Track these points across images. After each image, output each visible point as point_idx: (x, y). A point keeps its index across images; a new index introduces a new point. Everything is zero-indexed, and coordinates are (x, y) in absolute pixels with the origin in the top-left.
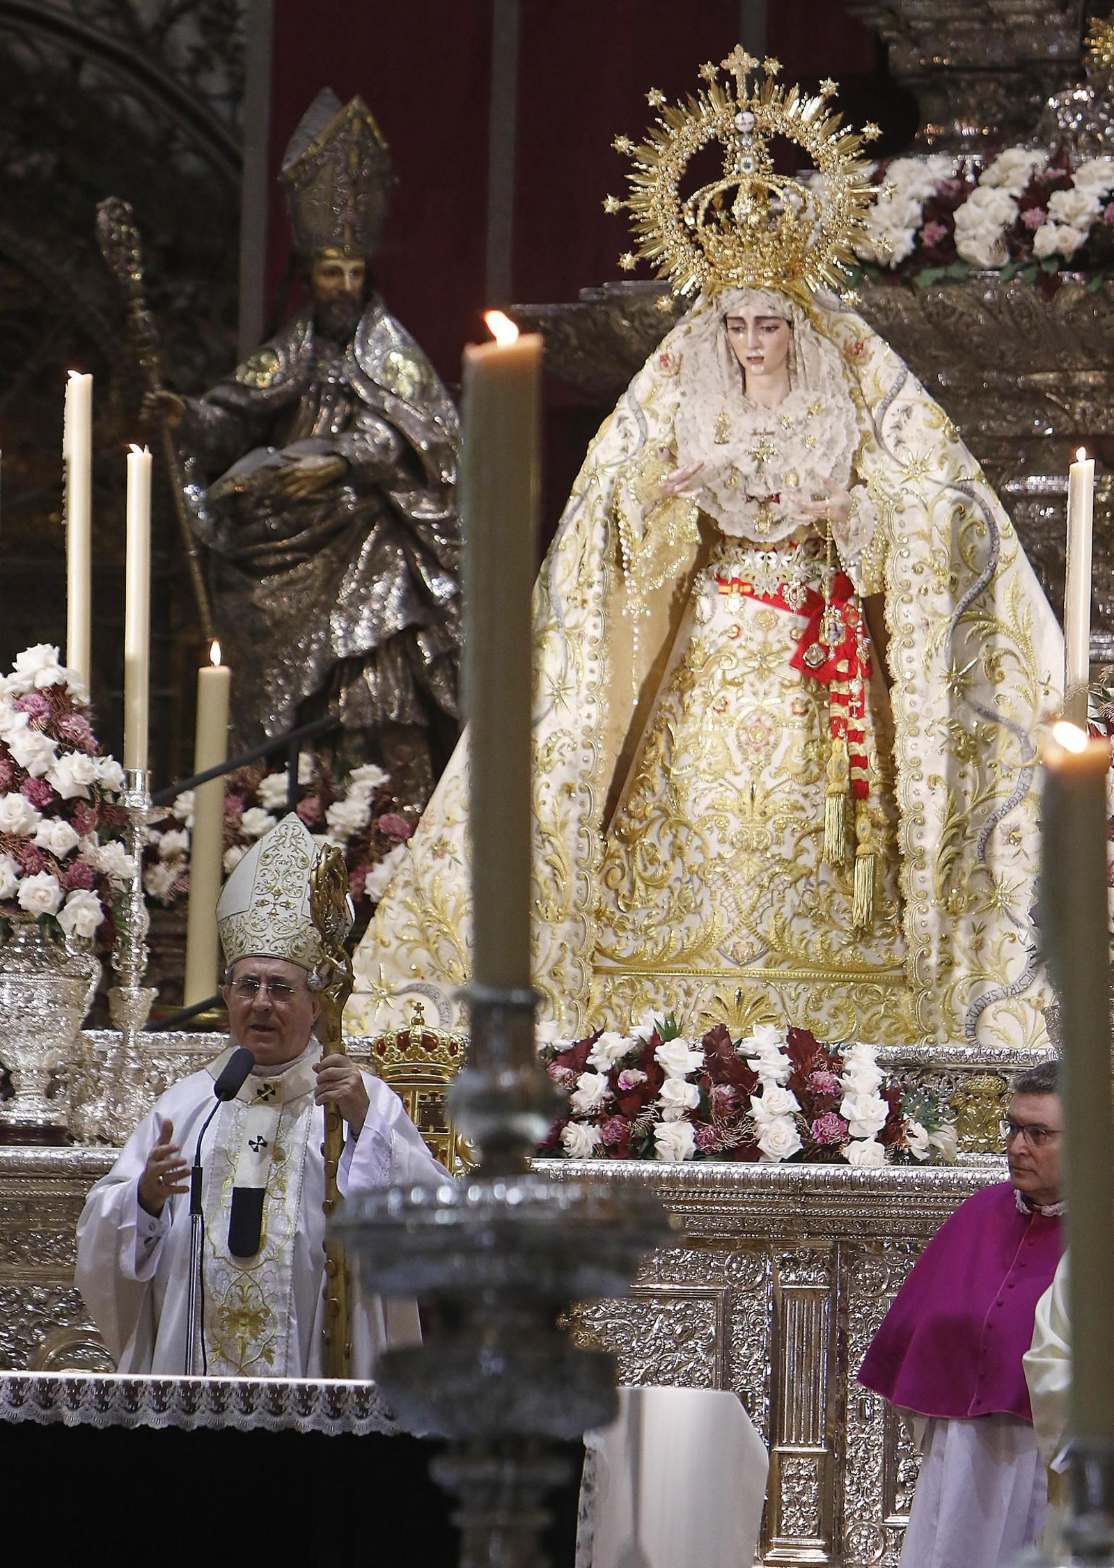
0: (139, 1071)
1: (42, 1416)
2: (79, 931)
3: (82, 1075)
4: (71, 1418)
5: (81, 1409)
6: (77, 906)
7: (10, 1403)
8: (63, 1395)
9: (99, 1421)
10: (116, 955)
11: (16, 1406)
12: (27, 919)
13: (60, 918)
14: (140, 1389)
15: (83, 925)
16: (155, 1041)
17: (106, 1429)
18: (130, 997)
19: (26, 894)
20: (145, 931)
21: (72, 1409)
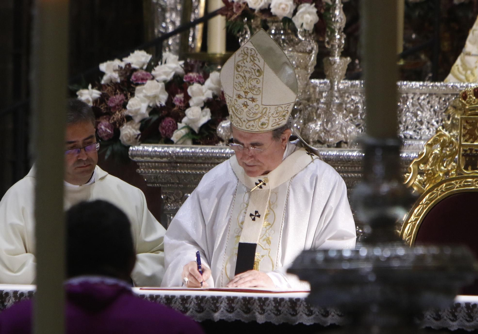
0: (340, 104)
1: (245, 318)
2: (305, 26)
3: (310, 106)
4: (261, 319)
5: (266, 314)
6: (304, 13)
7: (227, 310)
8: (256, 306)
9: (275, 320)
10: (327, 39)
11: (230, 312)
12: (276, 20)
13: (294, 19)
14: (299, 303)
15: (307, 24)
16: (352, 86)
17: (280, 325)
18: (335, 63)
19: (275, 6)
20: (343, 25)
21: (261, 314)
